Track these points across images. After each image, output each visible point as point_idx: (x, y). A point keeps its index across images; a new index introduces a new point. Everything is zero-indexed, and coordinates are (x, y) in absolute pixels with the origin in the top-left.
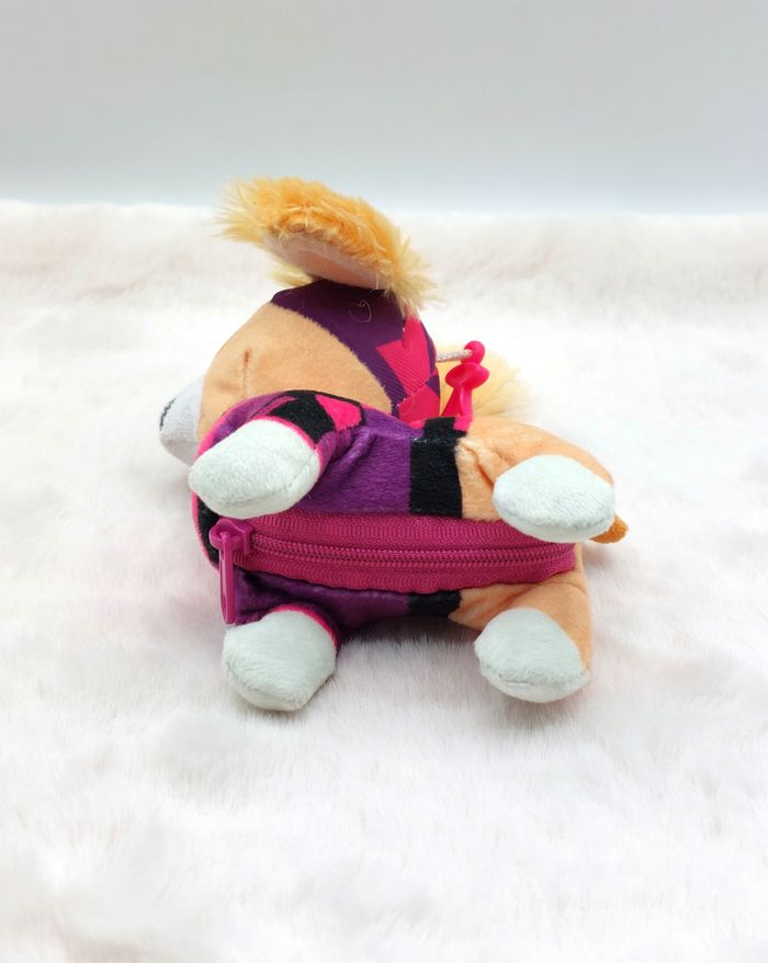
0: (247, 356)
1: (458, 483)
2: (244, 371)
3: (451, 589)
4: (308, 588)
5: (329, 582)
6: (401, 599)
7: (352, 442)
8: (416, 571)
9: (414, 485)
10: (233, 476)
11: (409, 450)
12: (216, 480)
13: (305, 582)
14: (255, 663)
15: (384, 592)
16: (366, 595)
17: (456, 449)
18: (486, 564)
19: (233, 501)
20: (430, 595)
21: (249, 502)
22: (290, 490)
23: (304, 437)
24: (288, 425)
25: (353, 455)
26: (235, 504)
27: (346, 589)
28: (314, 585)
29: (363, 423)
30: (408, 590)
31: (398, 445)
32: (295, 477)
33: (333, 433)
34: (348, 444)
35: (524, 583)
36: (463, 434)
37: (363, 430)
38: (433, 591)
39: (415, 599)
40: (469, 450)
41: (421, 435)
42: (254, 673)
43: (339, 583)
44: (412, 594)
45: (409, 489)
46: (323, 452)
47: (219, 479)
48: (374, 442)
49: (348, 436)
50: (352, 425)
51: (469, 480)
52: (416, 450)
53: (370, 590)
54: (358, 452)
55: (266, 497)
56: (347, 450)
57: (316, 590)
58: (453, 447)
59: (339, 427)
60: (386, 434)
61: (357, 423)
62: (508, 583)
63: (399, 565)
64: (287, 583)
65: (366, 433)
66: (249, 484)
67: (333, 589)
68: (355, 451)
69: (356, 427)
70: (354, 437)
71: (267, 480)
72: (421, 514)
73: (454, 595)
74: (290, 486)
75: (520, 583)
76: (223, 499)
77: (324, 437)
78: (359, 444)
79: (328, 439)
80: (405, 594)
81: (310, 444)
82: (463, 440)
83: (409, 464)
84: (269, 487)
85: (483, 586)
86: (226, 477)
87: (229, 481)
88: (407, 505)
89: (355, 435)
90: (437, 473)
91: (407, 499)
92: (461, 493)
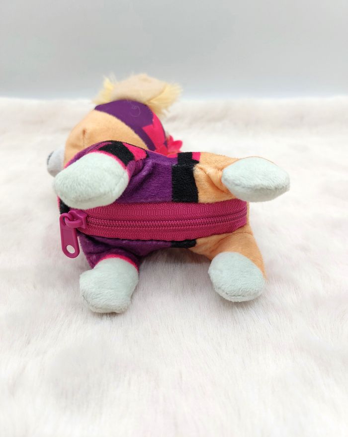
0: (84, 132)
1: (196, 186)
2: (83, 139)
3: (192, 239)
4: (119, 242)
5: (130, 238)
6: (167, 244)
7: (143, 167)
8: (174, 231)
9: (174, 187)
10: (79, 184)
11: (171, 170)
12: (69, 186)
13: (118, 239)
14: (97, 295)
15: (159, 241)
16: (150, 242)
17: (194, 168)
18: (209, 225)
19: (80, 200)
20: (182, 241)
21: (90, 200)
22: (114, 192)
23: (120, 163)
24: (111, 156)
25: (144, 173)
26: (82, 201)
27: (140, 240)
28: (123, 240)
29: (148, 157)
30: (171, 240)
31: (166, 168)
32: (116, 185)
33: (134, 161)
34: (141, 168)
35: (225, 233)
36: (198, 162)
37: (148, 160)
38: (183, 240)
39: (174, 243)
40: (201, 169)
41: (177, 163)
42: (98, 300)
43: (135, 237)
44: (173, 242)
45: (171, 189)
46: (130, 171)
47: (71, 186)
48: (155, 166)
49: (141, 164)
50: (142, 158)
51: (200, 184)
52: (175, 170)
53: (152, 240)
54: (147, 172)
55: (100, 196)
56: (141, 170)
57: (124, 242)
58: (192, 168)
59: (137, 158)
60: (159, 162)
61: (145, 157)
62: (219, 234)
63: (166, 228)
64: (108, 241)
65: (150, 162)
66: (90, 189)
67: (132, 240)
68: (144, 171)
69: (144, 159)
70: (144, 164)
71: (100, 186)
72: (177, 202)
73: (193, 242)
74: (114, 189)
75: (224, 233)
76: (74, 198)
77: (130, 163)
78: (147, 168)
79: (132, 164)
80: (169, 242)
81: (123, 166)
82: (198, 165)
83: (171, 177)
84: (102, 190)
85: (207, 236)
86: (75, 185)
87: (77, 187)
88: (171, 197)
89: (145, 163)
90: (185, 181)
91: (171, 194)
92: (197, 191)
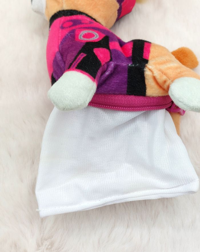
1: (145, 83)
7: (107, 69)
9: (129, 84)
11: (127, 70)
17: (145, 69)
24: (84, 74)
25: (107, 73)
29: (111, 60)
33: (100, 68)
37: (111, 63)
40: (150, 70)
41: (132, 63)
45: (127, 86)
48: (116, 67)
49: (106, 66)
50: (107, 62)
51: (149, 82)
54: (109, 72)
56: (105, 72)
59: (103, 64)
60: (119, 63)
61: (109, 60)
71: (78, 101)
72: (130, 95)
74: (87, 101)
77: (98, 73)
78: (110, 69)
81: (93, 80)
83: (127, 75)
86: (63, 99)
87: (63, 101)
88: (126, 91)
89: (108, 65)
90: (137, 79)
91: (126, 90)
92: (146, 87)
